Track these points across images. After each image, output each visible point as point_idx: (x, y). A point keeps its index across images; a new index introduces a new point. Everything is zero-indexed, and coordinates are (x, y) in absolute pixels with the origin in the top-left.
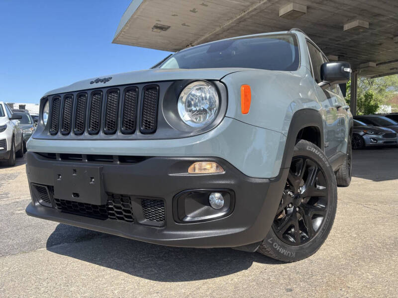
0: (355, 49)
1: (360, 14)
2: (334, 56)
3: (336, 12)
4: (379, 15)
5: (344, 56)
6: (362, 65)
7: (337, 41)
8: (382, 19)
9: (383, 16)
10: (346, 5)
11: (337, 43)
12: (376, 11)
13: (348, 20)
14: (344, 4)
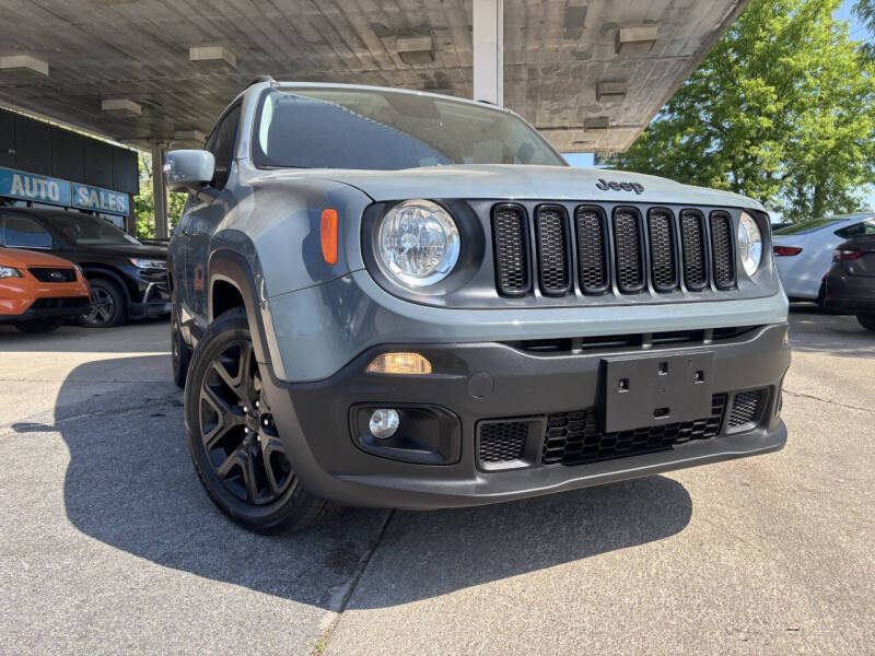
0: (184, 100)
1: (231, 39)
2: (135, 105)
3: (191, 18)
4: (258, 49)
5: (154, 108)
6: (179, 134)
7: (158, 74)
8: (261, 58)
9: (265, 53)
10: (219, 11)
11: (156, 78)
12: (260, 41)
13: (204, 41)
14: (214, 9)
